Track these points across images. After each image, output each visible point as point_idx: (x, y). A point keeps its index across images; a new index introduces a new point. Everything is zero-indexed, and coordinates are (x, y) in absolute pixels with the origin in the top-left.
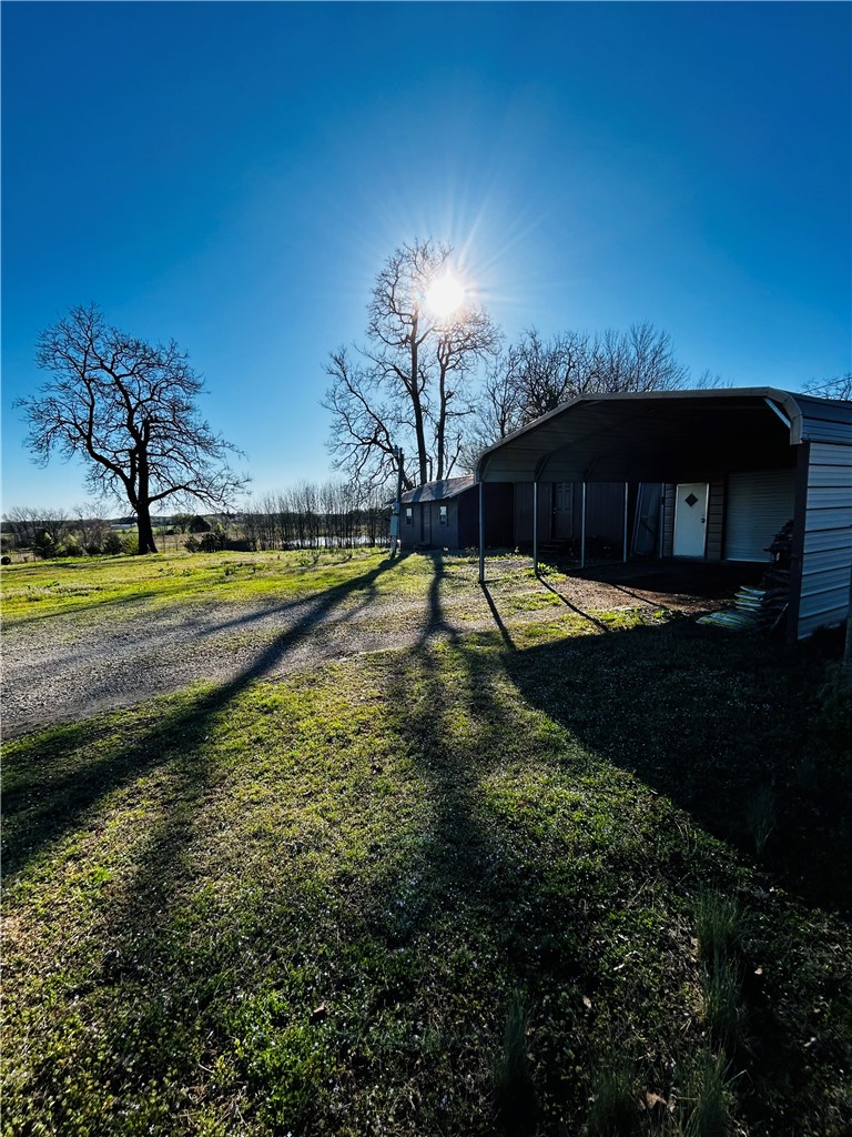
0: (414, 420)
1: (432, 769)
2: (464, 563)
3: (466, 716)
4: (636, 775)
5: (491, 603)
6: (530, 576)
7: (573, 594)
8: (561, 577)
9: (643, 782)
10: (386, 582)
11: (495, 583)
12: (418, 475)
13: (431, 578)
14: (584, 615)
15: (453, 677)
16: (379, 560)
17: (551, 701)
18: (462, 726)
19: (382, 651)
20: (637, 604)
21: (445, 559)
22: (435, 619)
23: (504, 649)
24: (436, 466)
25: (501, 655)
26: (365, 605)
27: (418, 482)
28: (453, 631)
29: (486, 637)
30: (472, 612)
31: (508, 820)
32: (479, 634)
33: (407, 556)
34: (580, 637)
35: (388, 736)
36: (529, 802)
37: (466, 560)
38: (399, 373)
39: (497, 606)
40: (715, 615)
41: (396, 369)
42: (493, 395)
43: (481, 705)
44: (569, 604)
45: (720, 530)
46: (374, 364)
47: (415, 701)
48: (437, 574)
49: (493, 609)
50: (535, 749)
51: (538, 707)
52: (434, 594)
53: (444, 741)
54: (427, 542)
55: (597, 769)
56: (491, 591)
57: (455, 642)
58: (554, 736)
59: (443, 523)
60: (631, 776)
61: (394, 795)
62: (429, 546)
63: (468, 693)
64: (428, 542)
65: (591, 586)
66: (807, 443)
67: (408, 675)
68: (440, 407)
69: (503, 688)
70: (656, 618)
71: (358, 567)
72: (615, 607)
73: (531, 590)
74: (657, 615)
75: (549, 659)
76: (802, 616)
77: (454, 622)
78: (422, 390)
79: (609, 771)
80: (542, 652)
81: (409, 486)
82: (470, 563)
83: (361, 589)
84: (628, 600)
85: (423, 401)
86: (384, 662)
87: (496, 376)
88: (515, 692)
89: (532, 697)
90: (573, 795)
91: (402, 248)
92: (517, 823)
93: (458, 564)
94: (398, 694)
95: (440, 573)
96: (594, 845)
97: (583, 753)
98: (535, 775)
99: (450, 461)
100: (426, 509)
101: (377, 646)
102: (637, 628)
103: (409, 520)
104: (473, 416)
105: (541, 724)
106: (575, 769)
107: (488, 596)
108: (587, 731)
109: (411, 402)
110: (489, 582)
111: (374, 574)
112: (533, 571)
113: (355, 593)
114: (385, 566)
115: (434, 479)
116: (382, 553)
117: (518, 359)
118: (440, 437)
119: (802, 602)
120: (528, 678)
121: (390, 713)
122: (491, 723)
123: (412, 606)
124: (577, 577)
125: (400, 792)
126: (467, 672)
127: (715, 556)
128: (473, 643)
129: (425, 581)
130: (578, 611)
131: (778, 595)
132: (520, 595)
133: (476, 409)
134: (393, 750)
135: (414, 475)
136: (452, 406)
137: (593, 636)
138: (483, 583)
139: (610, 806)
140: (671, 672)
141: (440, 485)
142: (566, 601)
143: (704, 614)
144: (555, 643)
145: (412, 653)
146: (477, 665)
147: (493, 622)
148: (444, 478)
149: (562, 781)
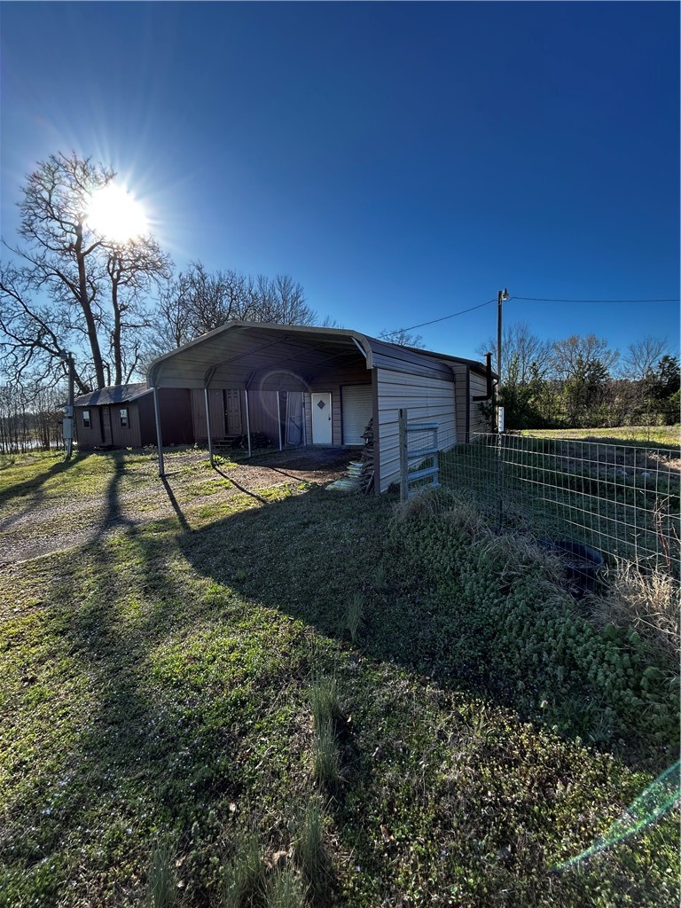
0: (86, 327)
1: (99, 659)
2: (147, 460)
3: (138, 599)
4: (280, 610)
5: (170, 493)
6: (207, 467)
7: (242, 478)
8: (233, 465)
9: (285, 613)
10: (57, 484)
11: (175, 476)
12: (95, 380)
13: (110, 476)
14: (249, 494)
15: (128, 567)
16: (52, 463)
17: (217, 568)
18: (134, 609)
19: (47, 555)
20: (288, 480)
21: (127, 458)
22: (113, 514)
23: (180, 532)
24: (114, 372)
25: (177, 538)
26: (27, 511)
27: (95, 386)
28: (131, 524)
29: (164, 524)
30: (152, 504)
31: (173, 681)
32: (157, 522)
33: (84, 458)
34: (245, 511)
35: (48, 641)
36: (194, 658)
37: (148, 457)
38: (64, 279)
39: (176, 495)
40: (336, 483)
41: (59, 274)
42: (167, 313)
43: (155, 584)
44: (238, 487)
45: (340, 425)
46: (32, 266)
47: (84, 598)
48: (118, 472)
49: (172, 498)
50: (202, 610)
51: (206, 574)
52: (113, 491)
53: (114, 628)
54: (108, 442)
55: (252, 613)
56: (171, 483)
57: (133, 533)
58: (219, 596)
59: (124, 425)
60: (276, 611)
61: (49, 701)
62: (110, 447)
63: (143, 577)
64: (110, 443)
65: (256, 470)
66: (376, 368)
67: (78, 574)
68: (114, 318)
69: (177, 566)
70: (300, 490)
71: (22, 472)
72: (272, 485)
73: (209, 478)
74: (301, 487)
75: (219, 534)
76: (381, 478)
77: (132, 515)
78: (92, 299)
79: (261, 611)
80: (213, 529)
81: (85, 389)
82: (152, 459)
83: (23, 495)
84: (282, 478)
85: (95, 310)
86: (49, 565)
87: (168, 297)
88: (188, 566)
89: (202, 568)
90: (230, 641)
91: (58, 157)
92: (181, 680)
93: (140, 461)
94: (64, 596)
95: (120, 470)
96: (246, 675)
97: (241, 604)
98: (201, 633)
99: (129, 368)
100: (105, 412)
101: (41, 552)
102: (288, 499)
103: (87, 424)
104: (149, 330)
105: (209, 588)
106: (233, 618)
107: (167, 487)
108: (246, 586)
109: (81, 310)
110: (169, 475)
111: (43, 477)
112: (209, 462)
113: (15, 500)
114: (57, 469)
115: (113, 384)
116: (56, 456)
117: (188, 285)
118: (116, 344)
119: (381, 468)
120: (200, 553)
121: (52, 617)
122: (164, 599)
123: (86, 506)
124: (246, 464)
125: (58, 695)
126: (143, 558)
127: (337, 443)
128: (150, 531)
129: (103, 481)
130: (245, 491)
131: (370, 465)
132: (197, 483)
133: (151, 323)
134: (52, 655)
135: (91, 379)
136: (127, 318)
137: (255, 509)
138: (163, 476)
139: (260, 640)
140: (308, 527)
141: (119, 389)
142: (236, 484)
143: (331, 482)
144: (225, 519)
145: (84, 552)
146: (153, 552)
147: (171, 509)
148: (123, 383)
149: (223, 631)
